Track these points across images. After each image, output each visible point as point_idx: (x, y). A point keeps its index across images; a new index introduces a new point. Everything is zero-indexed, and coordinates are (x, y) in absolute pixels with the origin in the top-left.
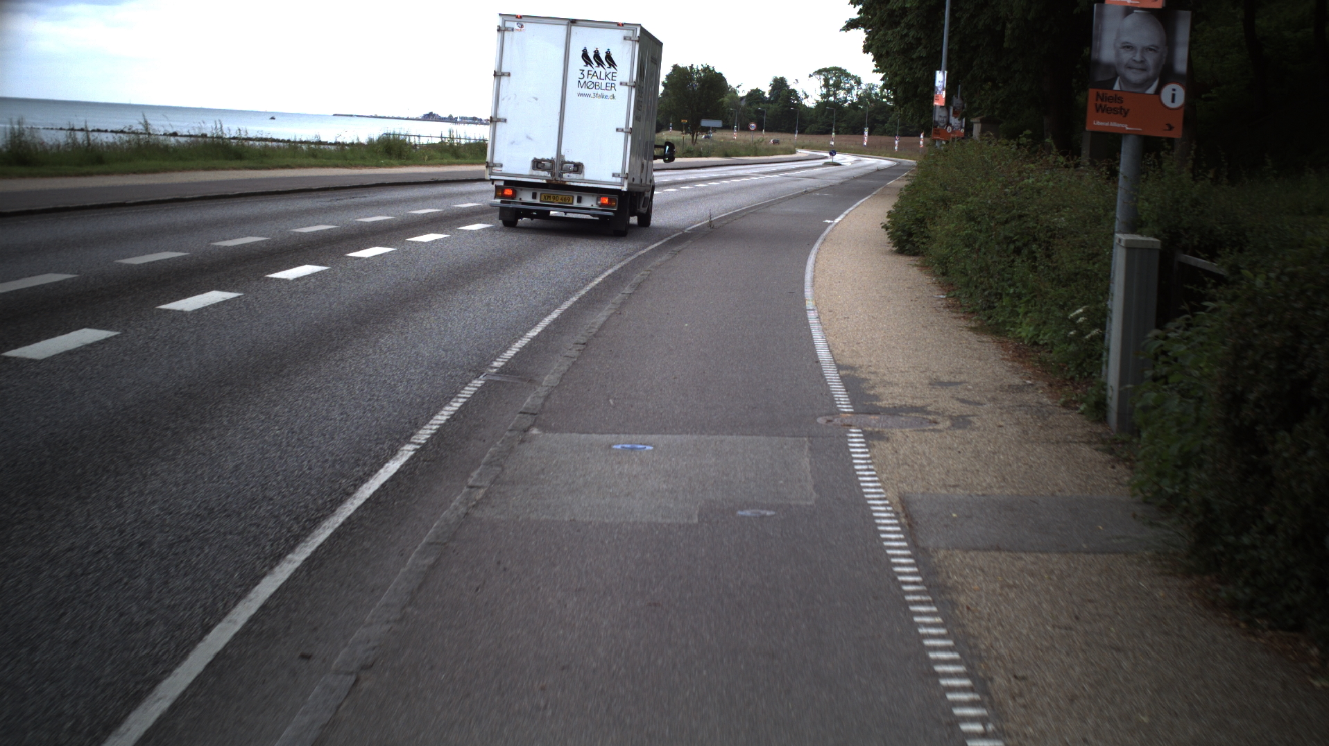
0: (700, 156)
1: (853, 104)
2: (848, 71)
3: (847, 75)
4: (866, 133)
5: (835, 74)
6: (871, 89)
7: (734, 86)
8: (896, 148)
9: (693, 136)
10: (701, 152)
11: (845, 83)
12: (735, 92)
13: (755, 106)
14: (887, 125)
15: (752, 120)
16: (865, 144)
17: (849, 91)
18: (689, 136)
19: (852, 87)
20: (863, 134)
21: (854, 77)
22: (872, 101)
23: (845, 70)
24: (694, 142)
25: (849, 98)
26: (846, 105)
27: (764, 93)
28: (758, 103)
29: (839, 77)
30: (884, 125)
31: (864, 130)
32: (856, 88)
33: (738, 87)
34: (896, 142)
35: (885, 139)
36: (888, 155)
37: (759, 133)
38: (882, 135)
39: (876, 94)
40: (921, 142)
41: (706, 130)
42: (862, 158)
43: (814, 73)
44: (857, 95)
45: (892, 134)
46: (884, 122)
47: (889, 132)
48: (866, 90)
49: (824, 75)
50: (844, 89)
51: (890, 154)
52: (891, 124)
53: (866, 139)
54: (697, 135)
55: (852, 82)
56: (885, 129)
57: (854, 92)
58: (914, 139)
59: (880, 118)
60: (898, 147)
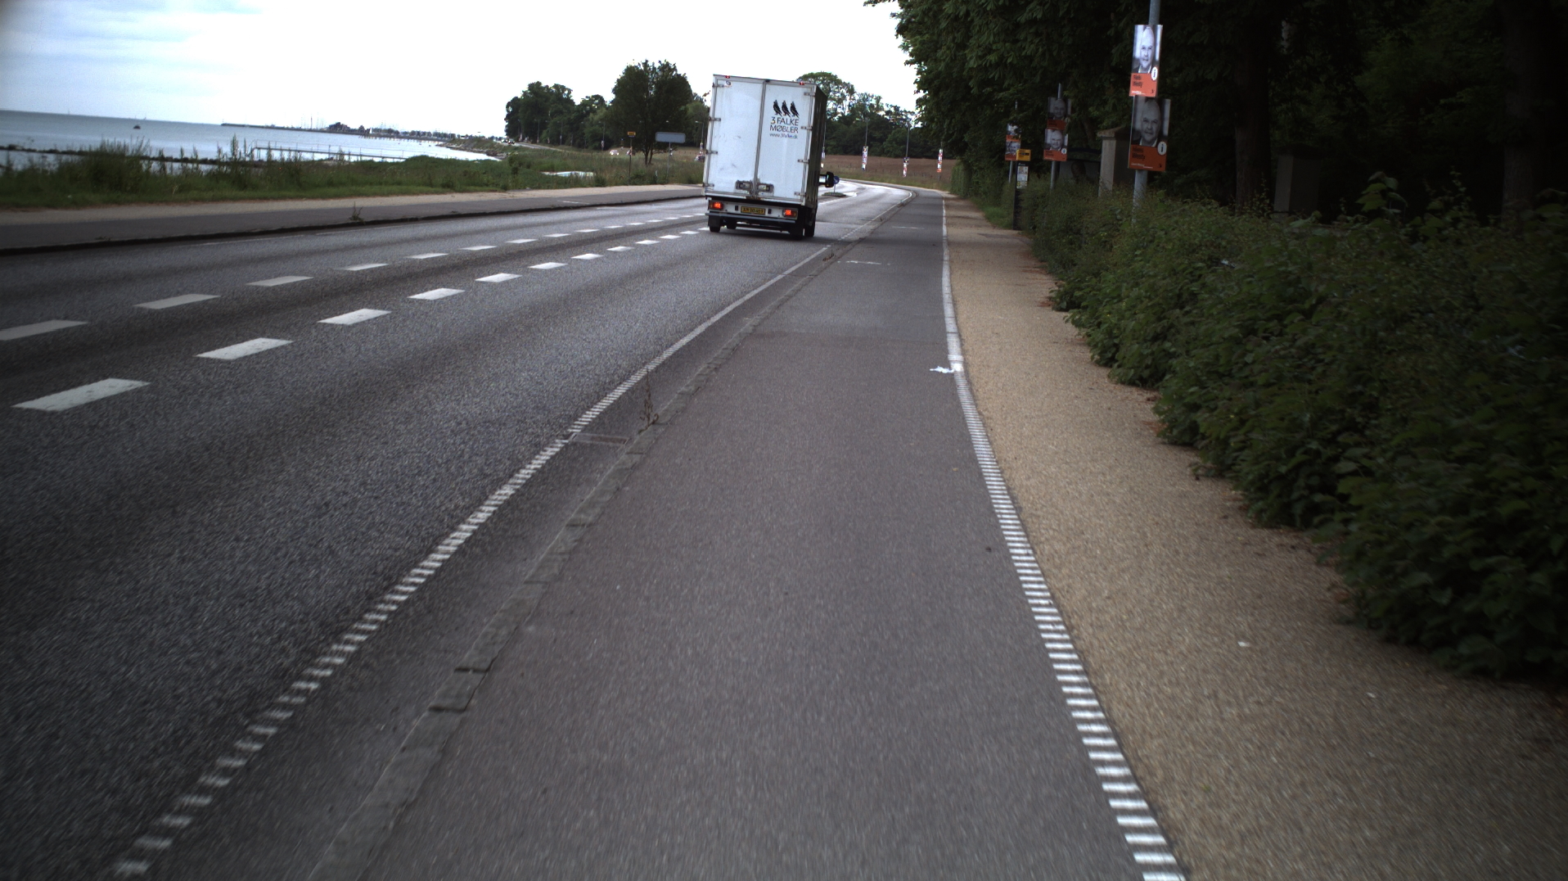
0: (654, 182)
1: (843, 117)
2: (839, 78)
3: (838, 82)
4: (865, 153)
5: (823, 81)
6: (865, 100)
7: (700, 94)
8: (904, 172)
9: (646, 155)
10: (655, 177)
11: (835, 93)
12: (701, 101)
14: (885, 144)
16: (864, 166)
17: (840, 101)
18: (641, 155)
19: (844, 97)
20: (860, 153)
21: (846, 85)
22: (866, 115)
23: (836, 76)
24: (648, 162)
25: (839, 110)
26: (836, 118)
29: (828, 85)
30: (882, 143)
31: (862, 150)
32: (848, 98)
33: (705, 95)
34: (905, 165)
35: (884, 160)
36: (893, 180)
38: (880, 155)
39: (871, 106)
40: (939, 166)
41: (664, 147)
42: (864, 186)
44: (849, 106)
45: (901, 156)
46: (881, 140)
47: (889, 152)
48: (859, 101)
49: (810, 83)
50: (834, 100)
51: (899, 181)
52: (890, 142)
53: (865, 160)
54: (652, 154)
55: (844, 91)
56: (884, 149)
57: (846, 103)
58: (923, 161)
59: (877, 135)
60: (907, 171)
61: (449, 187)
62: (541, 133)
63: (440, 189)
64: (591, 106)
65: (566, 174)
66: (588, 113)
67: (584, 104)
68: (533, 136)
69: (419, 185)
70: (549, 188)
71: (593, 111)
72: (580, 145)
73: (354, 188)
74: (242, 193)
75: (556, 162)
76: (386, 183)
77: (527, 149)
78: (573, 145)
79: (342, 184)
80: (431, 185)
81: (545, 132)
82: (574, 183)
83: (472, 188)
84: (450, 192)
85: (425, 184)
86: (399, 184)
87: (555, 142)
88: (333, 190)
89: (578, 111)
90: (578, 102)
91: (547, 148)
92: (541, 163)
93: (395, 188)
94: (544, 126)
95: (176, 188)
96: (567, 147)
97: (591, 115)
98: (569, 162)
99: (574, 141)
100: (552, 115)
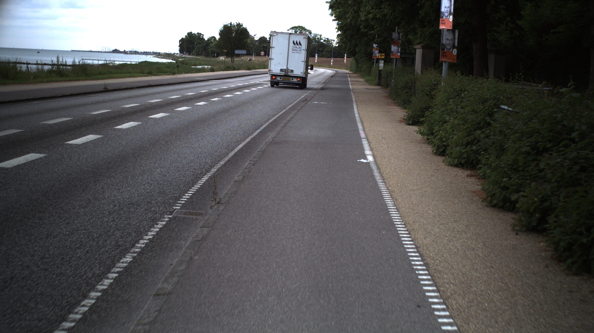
0: (234, 70)
2: (306, 28)
3: (305, 30)
4: (316, 56)
5: (299, 29)
6: (316, 36)
7: (253, 35)
8: (332, 63)
9: (232, 59)
10: (235, 68)
12: (253, 38)
13: (263, 44)
14: (324, 53)
15: (261, 51)
16: (316, 61)
18: (230, 59)
20: (315, 57)
21: (308, 31)
22: (316, 42)
23: (304, 27)
24: (232, 61)
27: (267, 38)
28: (264, 43)
29: (301, 31)
30: (322, 53)
31: (315, 55)
33: (255, 36)
34: (332, 61)
35: (324, 59)
36: (327, 67)
37: (264, 57)
38: (322, 57)
39: (318, 38)
40: (345, 61)
41: (238, 55)
43: (290, 29)
45: (331, 57)
46: (322, 51)
47: (325, 56)
49: (295, 30)
51: (330, 67)
52: (326, 52)
53: (316, 59)
54: (234, 58)
55: (307, 33)
56: (323, 55)
58: (338, 59)
59: (321, 49)
61: (150, 74)
62: (192, 52)
63: (146, 75)
64: (211, 41)
65: (200, 67)
66: (210, 43)
67: (209, 40)
68: (189, 52)
69: (138, 73)
70: (192, 73)
71: (212, 42)
72: (207, 56)
73: (110, 75)
74: (60, 79)
75: (197, 62)
76: (124, 73)
77: (187, 57)
78: (205, 55)
79: (105, 74)
80: (143, 73)
81: (194, 51)
82: (203, 70)
83: (160, 74)
84: (151, 76)
85: (141, 73)
86: (130, 73)
87: (198, 55)
88: (101, 76)
89: (206, 43)
90: (206, 39)
91: (195, 57)
92: (191, 63)
93: (127, 75)
94: (193, 48)
95: (32, 77)
96: (202, 56)
97: (211, 44)
98: (202, 62)
99: (205, 54)
100: (197, 45)
